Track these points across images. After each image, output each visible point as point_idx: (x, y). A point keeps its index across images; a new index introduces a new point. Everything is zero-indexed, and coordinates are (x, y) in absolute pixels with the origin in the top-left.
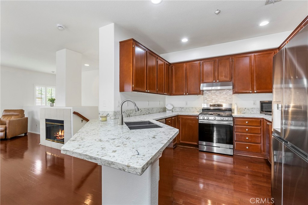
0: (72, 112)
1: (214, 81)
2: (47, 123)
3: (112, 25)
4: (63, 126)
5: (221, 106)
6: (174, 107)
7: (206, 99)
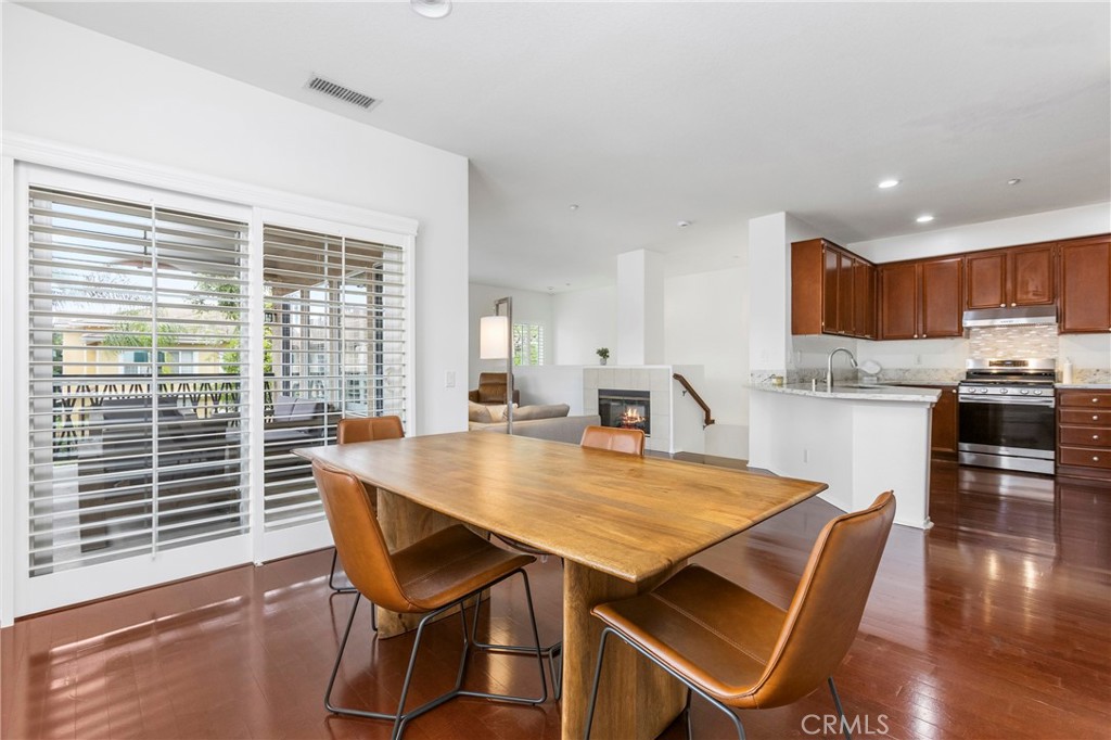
0: (671, 375)
1: (1003, 305)
2: (602, 397)
3: (781, 216)
4: (649, 402)
5: (1023, 363)
6: (882, 369)
7: (977, 349)
